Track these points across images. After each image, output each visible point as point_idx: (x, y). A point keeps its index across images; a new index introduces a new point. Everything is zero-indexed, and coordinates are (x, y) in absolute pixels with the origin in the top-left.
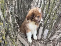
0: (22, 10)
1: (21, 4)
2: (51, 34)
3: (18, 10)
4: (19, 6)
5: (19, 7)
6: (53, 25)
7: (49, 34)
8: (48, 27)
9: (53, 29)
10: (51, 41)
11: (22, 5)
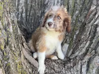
0: (31, 19)
1: (31, 10)
2: (72, 50)
3: (26, 19)
4: (28, 13)
5: (28, 15)
6: (75, 37)
7: (70, 50)
8: (68, 40)
9: (75, 43)
10: (72, 60)
11: (32, 12)
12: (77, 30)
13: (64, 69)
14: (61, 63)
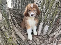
0: (25, 7)
4: (23, 3)
5: (23, 4)
6: (54, 21)
7: (50, 30)
8: (49, 23)
10: (50, 38)
11: (26, 2)
12: (57, 14)
13: (43, 43)
14: (42, 39)
